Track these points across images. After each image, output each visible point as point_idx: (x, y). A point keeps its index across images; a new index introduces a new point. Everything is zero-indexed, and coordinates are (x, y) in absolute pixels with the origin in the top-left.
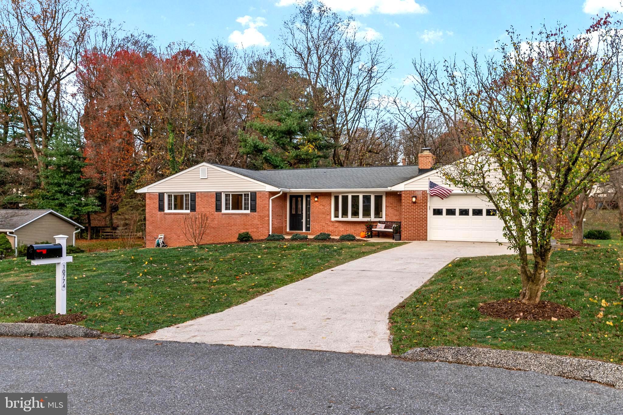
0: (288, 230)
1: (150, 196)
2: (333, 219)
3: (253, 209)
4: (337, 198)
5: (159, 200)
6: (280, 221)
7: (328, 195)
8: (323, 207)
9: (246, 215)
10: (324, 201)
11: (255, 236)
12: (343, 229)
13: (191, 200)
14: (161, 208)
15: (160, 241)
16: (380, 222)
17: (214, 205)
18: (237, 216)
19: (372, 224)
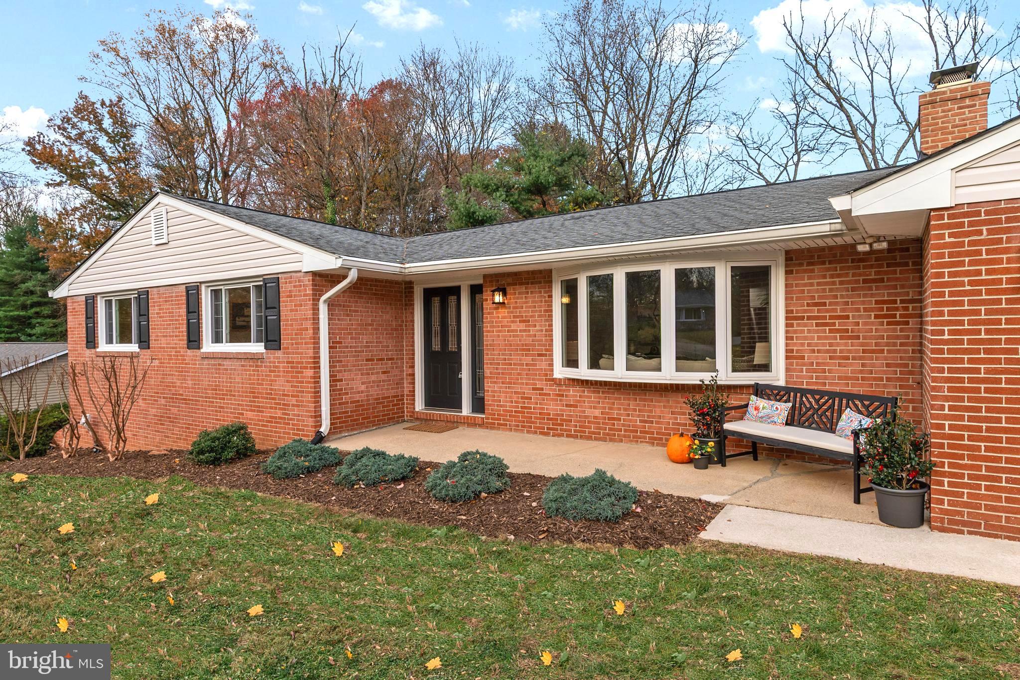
0: (419, 405)
1: (74, 305)
2: (560, 371)
3: (272, 340)
4: (570, 289)
5: (87, 317)
6: (383, 377)
7: (540, 280)
8: (522, 326)
9: (255, 358)
10: (528, 304)
12: (597, 413)
13: (140, 314)
14: (91, 339)
16: (759, 390)
18: (238, 363)
19: (723, 398)
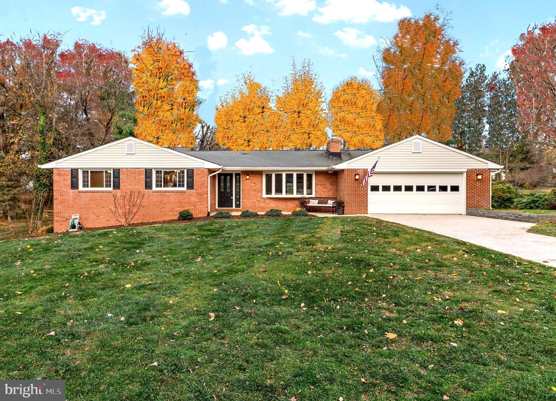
0: (217, 207)
1: (60, 172)
3: (190, 186)
4: (269, 176)
5: (72, 177)
7: (259, 173)
8: (254, 185)
9: (182, 192)
10: (256, 179)
11: (196, 214)
13: (114, 177)
14: (74, 185)
15: (75, 222)
16: (311, 198)
17: (143, 183)
18: (171, 193)
19: (305, 200)
